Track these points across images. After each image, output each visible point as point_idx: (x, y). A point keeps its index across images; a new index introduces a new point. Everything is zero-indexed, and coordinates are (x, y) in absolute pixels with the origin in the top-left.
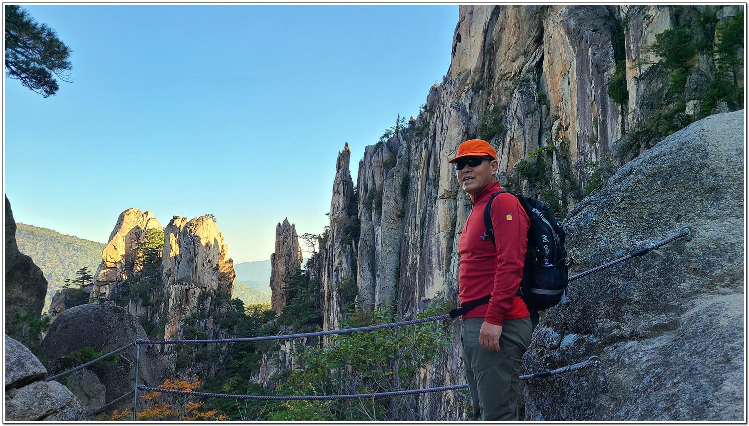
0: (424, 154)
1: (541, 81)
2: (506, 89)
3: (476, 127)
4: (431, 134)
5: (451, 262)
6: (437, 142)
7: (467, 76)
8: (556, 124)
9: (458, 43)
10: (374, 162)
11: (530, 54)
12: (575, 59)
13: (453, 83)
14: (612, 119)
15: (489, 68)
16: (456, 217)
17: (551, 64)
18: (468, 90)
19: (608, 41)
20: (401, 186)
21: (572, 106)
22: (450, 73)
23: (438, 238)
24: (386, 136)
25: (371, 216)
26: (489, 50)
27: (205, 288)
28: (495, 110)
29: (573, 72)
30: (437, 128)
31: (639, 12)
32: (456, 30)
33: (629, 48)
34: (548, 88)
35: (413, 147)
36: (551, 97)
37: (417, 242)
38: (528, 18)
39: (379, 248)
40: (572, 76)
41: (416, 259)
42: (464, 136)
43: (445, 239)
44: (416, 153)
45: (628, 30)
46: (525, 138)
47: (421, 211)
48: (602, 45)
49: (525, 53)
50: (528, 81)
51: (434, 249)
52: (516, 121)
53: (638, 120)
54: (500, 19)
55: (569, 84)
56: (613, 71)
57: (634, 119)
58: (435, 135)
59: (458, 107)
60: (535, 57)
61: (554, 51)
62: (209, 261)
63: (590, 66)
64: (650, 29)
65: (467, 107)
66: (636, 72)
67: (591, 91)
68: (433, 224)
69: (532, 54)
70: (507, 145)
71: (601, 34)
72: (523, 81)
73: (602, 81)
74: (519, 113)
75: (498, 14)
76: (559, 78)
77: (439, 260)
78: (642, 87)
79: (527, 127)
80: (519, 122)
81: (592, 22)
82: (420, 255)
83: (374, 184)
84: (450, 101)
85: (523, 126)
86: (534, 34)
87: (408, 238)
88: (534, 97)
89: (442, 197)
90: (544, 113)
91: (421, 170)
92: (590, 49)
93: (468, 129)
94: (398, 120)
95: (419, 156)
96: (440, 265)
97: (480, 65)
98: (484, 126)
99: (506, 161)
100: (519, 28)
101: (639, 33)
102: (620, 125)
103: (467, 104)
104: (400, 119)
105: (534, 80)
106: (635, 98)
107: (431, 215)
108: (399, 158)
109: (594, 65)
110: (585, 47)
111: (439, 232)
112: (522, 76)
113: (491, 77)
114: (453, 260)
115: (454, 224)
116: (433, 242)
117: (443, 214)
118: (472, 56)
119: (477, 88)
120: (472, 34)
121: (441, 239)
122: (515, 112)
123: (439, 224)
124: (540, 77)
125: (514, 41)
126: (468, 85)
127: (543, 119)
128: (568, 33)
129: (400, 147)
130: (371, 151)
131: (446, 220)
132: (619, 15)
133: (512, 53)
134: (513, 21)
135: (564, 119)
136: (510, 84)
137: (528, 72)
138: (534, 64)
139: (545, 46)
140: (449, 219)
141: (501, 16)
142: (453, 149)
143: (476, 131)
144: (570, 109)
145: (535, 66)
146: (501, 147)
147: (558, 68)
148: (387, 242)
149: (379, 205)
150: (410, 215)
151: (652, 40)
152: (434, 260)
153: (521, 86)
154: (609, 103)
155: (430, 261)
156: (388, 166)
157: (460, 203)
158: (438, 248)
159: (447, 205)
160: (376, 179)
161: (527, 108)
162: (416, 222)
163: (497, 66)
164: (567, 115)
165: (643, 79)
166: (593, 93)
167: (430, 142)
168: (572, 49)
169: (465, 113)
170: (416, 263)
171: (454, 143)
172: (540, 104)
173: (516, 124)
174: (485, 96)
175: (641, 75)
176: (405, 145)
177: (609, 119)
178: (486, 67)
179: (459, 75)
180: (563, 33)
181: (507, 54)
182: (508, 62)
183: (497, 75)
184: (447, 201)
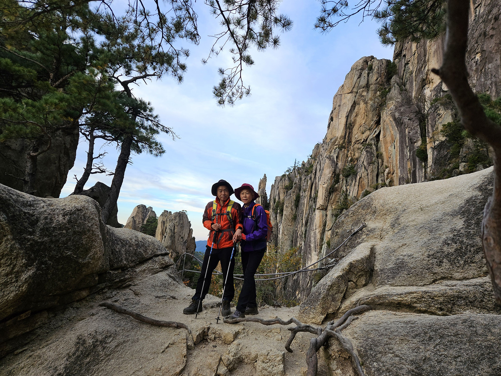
0: (309, 183)
1: (379, 145)
2: (359, 149)
3: (340, 170)
4: (314, 172)
5: (322, 247)
6: (317, 177)
7: (336, 140)
8: (387, 170)
9: (331, 122)
10: (280, 186)
11: (373, 130)
12: (398, 134)
13: (327, 144)
14: (419, 169)
15: (349, 137)
16: (326, 222)
17: (384, 137)
18: (336, 148)
19: (418, 125)
20: (295, 200)
21: (396, 161)
22: (326, 138)
23: (315, 233)
24: (288, 171)
25: (276, 217)
26: (349, 127)
27: (178, 253)
28: (351, 160)
29: (397, 141)
30: (317, 168)
31: (434, 111)
32: (331, 114)
33: (428, 130)
34: (383, 150)
35: (303, 179)
36: (384, 154)
37: (302, 234)
38: (372, 110)
39: (280, 236)
40: (397, 144)
41: (301, 244)
42: (332, 174)
43: (319, 233)
44: (305, 182)
45: (428, 121)
46: (368, 177)
47: (306, 216)
48: (414, 128)
49: (370, 129)
50: (371, 145)
51: (312, 239)
52: (363, 167)
53: (433, 171)
54: (356, 110)
55: (394, 148)
56: (419, 143)
57: (430, 171)
58: (316, 172)
59: (329, 158)
60: (376, 132)
61: (386, 129)
62: (182, 238)
63: (407, 139)
64: (440, 121)
65: (335, 158)
66: (433, 145)
67: (407, 153)
68: (313, 224)
69: (374, 130)
70: (358, 181)
71: (413, 121)
72: (368, 145)
73: (414, 148)
74: (365, 163)
75: (355, 107)
76: (389, 145)
77: (315, 245)
78: (435, 153)
79: (369, 171)
80: (365, 168)
81: (408, 115)
82: (304, 242)
83: (279, 198)
84: (326, 154)
85: (367, 170)
86: (375, 119)
87: (297, 231)
88: (374, 154)
89: (317, 209)
90: (380, 164)
91: (307, 192)
92: (407, 130)
93: (335, 170)
94: (295, 163)
95: (306, 185)
96: (315, 248)
97: (343, 135)
98: (344, 169)
99: (357, 190)
100: (367, 116)
101: (434, 123)
102: (424, 174)
103: (335, 156)
104: (297, 162)
105: (375, 144)
106: (432, 159)
107: (311, 219)
108: (295, 184)
109: (409, 138)
110: (404, 128)
111: (316, 229)
112: (367, 142)
113: (350, 142)
114: (323, 246)
115: (325, 225)
116: (312, 234)
117: (319, 218)
118: (339, 129)
119: (341, 147)
120: (339, 117)
121: (317, 233)
122: (363, 162)
123: (316, 224)
124: (378, 143)
125: (364, 123)
126: (336, 145)
127: (380, 167)
128: (395, 119)
129: (296, 178)
130: (279, 179)
131: (320, 222)
132: (424, 111)
133: (362, 129)
134: (363, 111)
135: (391, 168)
136: (360, 146)
137: (371, 140)
138: (374, 136)
139: (381, 126)
140: (322, 222)
141: (356, 108)
142: (325, 181)
143: (340, 171)
144: (395, 162)
145: (375, 137)
146: (354, 181)
147: (389, 139)
148: (285, 233)
149: (282, 211)
150: (299, 218)
151: (440, 127)
152: (312, 245)
153: (367, 148)
154: (417, 161)
155: (310, 246)
156: (288, 188)
157: (329, 213)
158: (315, 239)
159: (321, 213)
160: (280, 196)
161: (370, 160)
162: (302, 222)
163: (353, 136)
164: (394, 166)
165: (436, 148)
166: (408, 154)
167: (313, 176)
168: (396, 129)
169: (333, 161)
170: (302, 247)
171: (327, 178)
172: (378, 158)
173: (363, 169)
174: (346, 152)
175: (435, 146)
176: (298, 177)
177: (417, 169)
178: (347, 136)
179: (331, 139)
180: (391, 119)
181: (359, 129)
182: (360, 134)
183: (353, 140)
184: (322, 211)
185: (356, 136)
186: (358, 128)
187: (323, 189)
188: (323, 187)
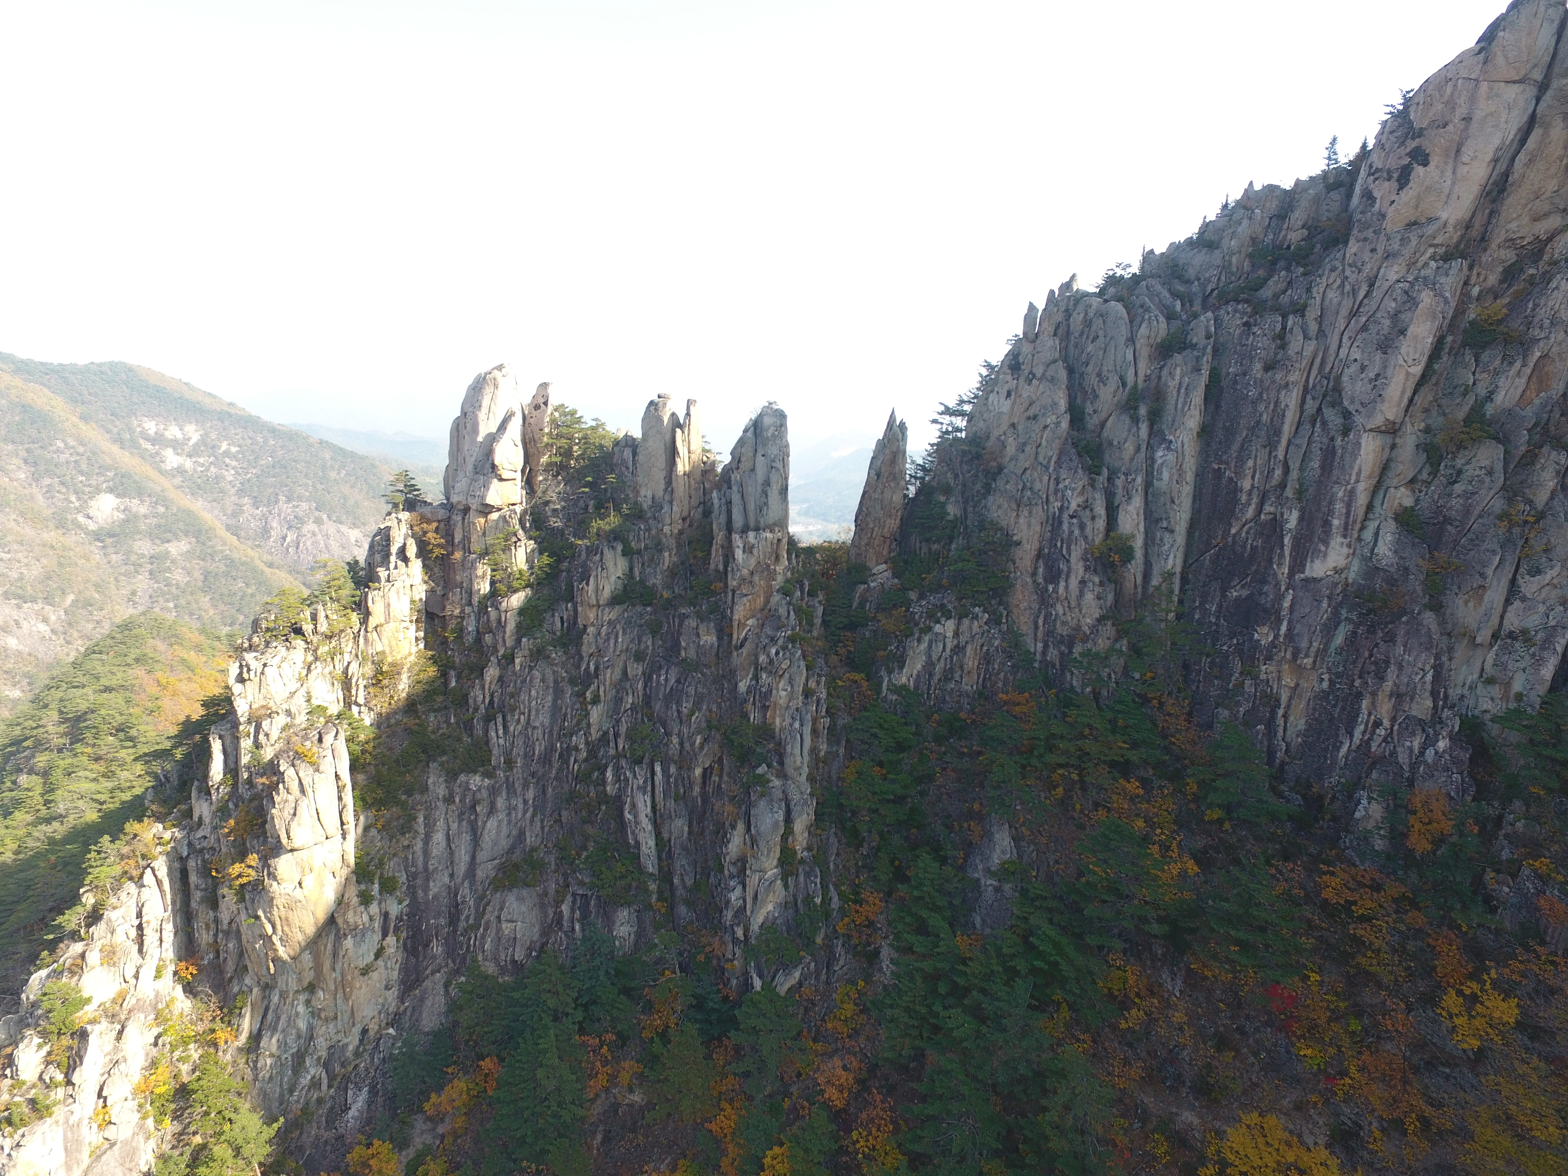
5: (1365, 527)
15: (1486, 224)
16: (1388, 463)
23: (1352, 490)
26: (1491, 193)
28: (1480, 296)
42: (1434, 338)
43: (1366, 492)
51: (1339, 507)
54: (1531, 144)
68: (1341, 466)
70: (1531, 364)
75: (1529, 133)
77: (1346, 524)
82: (1301, 512)
83: (1136, 373)
89: (1370, 430)
96: (1346, 528)
97: (1467, 216)
103: (1446, 284)
107: (1329, 452)
111: (1357, 481)
113: (1484, 240)
114: (1373, 523)
115: (1384, 472)
116: (1340, 494)
117: (1371, 456)
118: (1454, 197)
119: (1452, 254)
120: (1465, 158)
121: (1358, 492)
123: (1360, 470)
125: (1551, 188)
131: (1374, 465)
134: (1558, 152)
136: (1510, 254)
140: (1378, 464)
141: (1534, 137)
142: (1417, 356)
152: (1336, 522)
155: (1327, 524)
157: (1407, 441)
158: (1349, 505)
159: (1378, 442)
163: (1502, 224)
171: (1422, 348)
174: (1464, 269)
178: (1478, 222)
181: (1529, 206)
182: (1525, 220)
183: (1498, 237)
184: (1380, 437)
185: (1513, 226)
186: (1523, 202)
187: (1407, 379)
188: (1408, 373)
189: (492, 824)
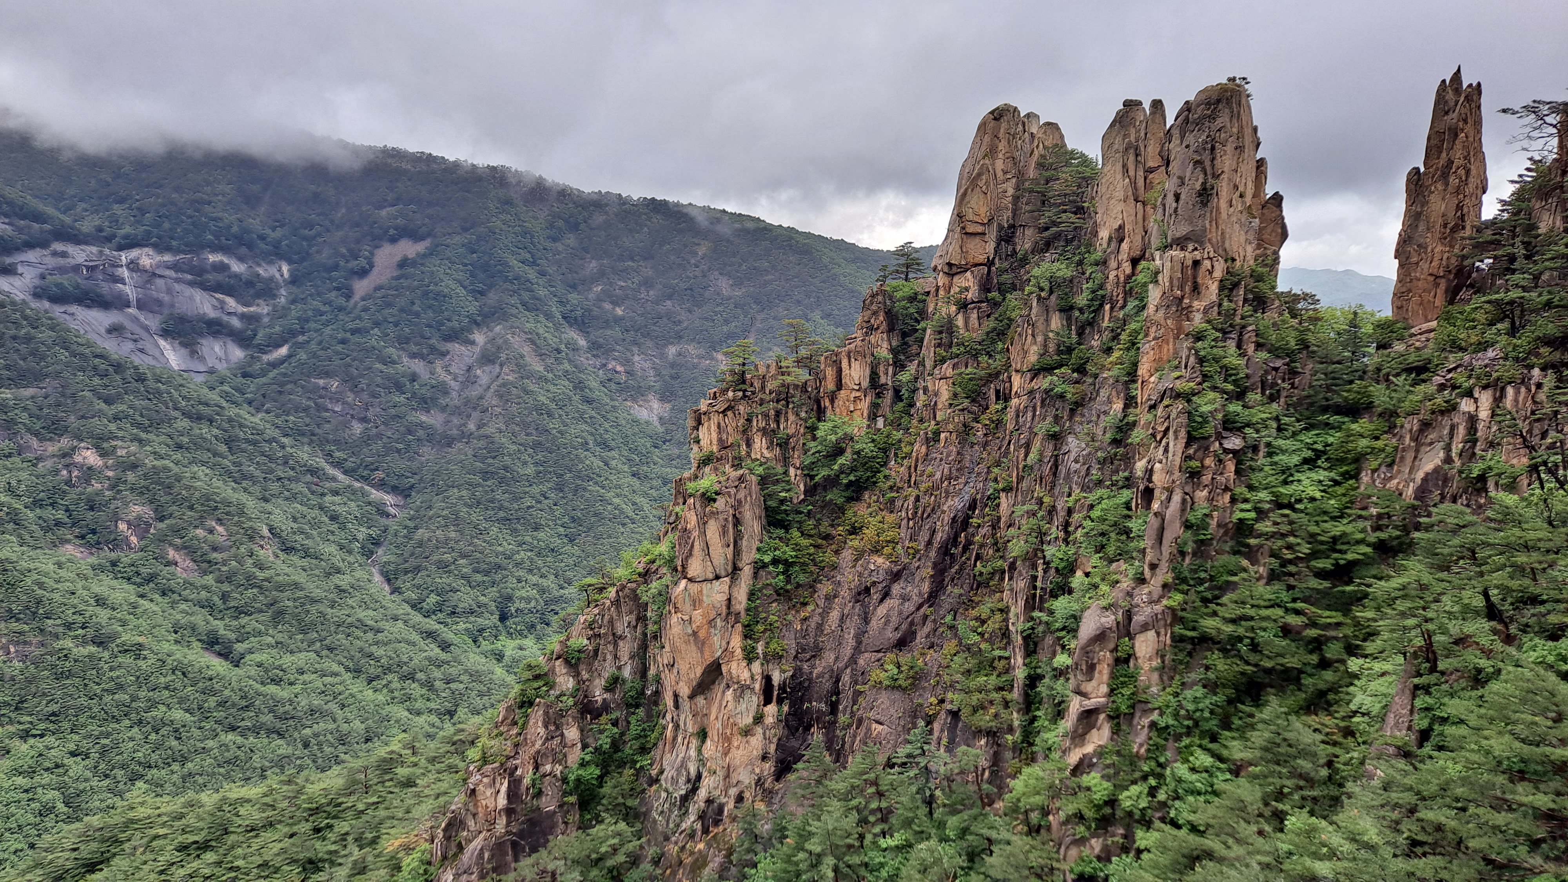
27: (1233, 260)
189: (882, 610)
